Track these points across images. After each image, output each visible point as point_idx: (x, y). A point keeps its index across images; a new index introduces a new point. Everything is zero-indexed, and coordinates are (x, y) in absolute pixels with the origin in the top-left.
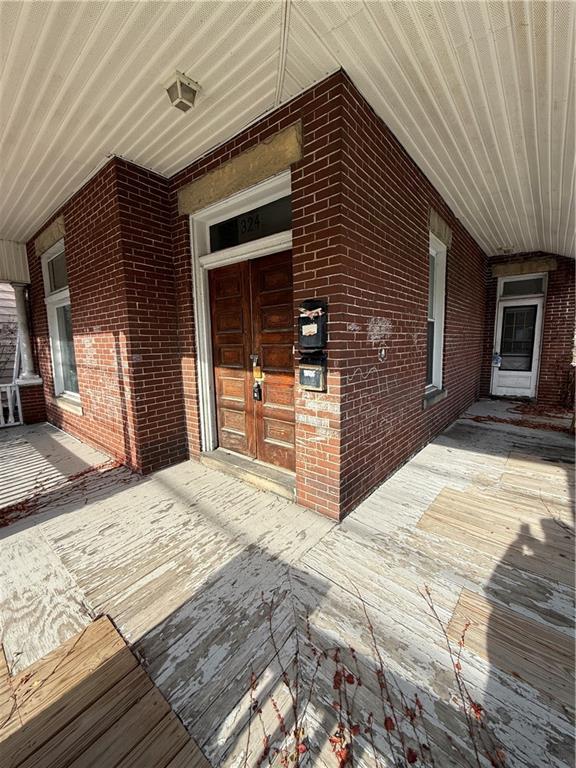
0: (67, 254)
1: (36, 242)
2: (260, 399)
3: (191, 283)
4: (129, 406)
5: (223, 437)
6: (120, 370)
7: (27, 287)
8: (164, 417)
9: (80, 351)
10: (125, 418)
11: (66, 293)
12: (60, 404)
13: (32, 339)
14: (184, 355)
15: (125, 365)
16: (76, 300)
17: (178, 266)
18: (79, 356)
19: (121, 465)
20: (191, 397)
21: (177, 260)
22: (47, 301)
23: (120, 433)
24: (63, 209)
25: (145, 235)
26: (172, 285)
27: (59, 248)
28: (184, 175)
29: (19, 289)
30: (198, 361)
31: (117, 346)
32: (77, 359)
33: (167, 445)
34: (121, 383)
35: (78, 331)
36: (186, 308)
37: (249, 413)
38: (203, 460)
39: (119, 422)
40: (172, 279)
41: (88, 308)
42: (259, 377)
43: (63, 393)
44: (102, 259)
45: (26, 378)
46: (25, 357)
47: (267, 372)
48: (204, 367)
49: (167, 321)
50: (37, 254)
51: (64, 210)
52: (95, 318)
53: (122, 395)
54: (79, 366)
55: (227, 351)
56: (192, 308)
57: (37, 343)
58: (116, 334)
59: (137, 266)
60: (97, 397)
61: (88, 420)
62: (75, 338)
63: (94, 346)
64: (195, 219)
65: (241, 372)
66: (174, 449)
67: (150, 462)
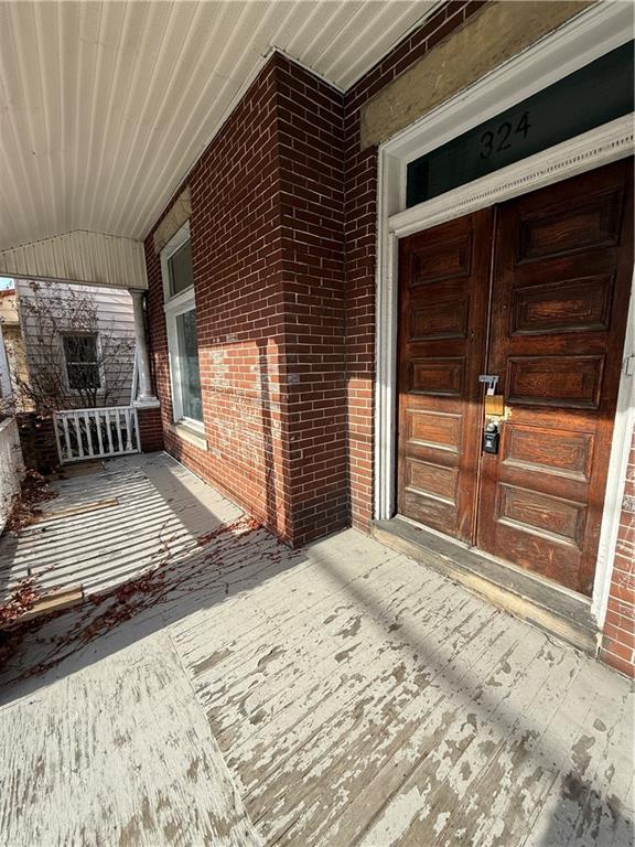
0: (192, 240)
1: (155, 235)
2: (497, 452)
3: (374, 260)
4: (277, 448)
5: (406, 501)
6: (265, 396)
7: (145, 294)
8: (322, 466)
9: (208, 369)
10: (269, 464)
11: (190, 294)
12: (180, 433)
13: (149, 355)
14: (354, 375)
15: (275, 388)
16: (203, 301)
17: (351, 237)
18: (204, 375)
19: (261, 527)
20: (363, 439)
21: (349, 227)
22: (167, 308)
23: (259, 482)
24: (189, 177)
25: (311, 185)
26: (340, 266)
27: (184, 234)
28: (377, 74)
29: (136, 296)
30: (378, 384)
31: (263, 361)
32: (202, 379)
33: (326, 506)
34: (266, 414)
35: (204, 342)
36: (361, 302)
37: (467, 471)
38: (377, 533)
39: (259, 468)
40: (341, 257)
41: (220, 310)
42: (497, 414)
43: (182, 419)
44: (246, 232)
45: (144, 400)
46: (143, 375)
47: (514, 406)
48: (385, 393)
49: (332, 322)
50: (157, 249)
51: (190, 180)
52: (228, 323)
53: (267, 431)
54: (205, 388)
55: (426, 369)
56: (373, 300)
57: (154, 360)
58: (262, 343)
59: (299, 236)
60: (228, 431)
61: (213, 457)
62: (201, 352)
63: (226, 361)
64: (388, 151)
65: (455, 403)
66: (332, 512)
67: (304, 531)
